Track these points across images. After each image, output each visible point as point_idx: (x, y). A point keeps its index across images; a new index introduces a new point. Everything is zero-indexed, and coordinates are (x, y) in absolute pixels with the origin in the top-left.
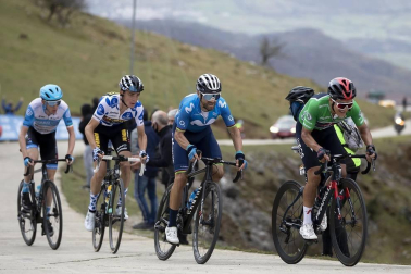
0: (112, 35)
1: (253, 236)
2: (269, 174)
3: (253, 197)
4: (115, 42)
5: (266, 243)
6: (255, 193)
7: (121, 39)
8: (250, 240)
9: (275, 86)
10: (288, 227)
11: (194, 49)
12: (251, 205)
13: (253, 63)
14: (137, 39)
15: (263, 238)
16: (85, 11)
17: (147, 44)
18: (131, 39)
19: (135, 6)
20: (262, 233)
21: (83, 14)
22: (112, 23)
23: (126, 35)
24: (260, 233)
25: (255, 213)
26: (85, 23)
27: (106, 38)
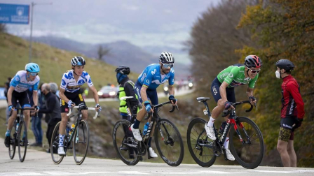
0: (20, 44)
1: (94, 150)
2: (102, 117)
3: (94, 129)
4: (21, 48)
5: (101, 153)
6: (95, 127)
7: (24, 46)
8: (92, 151)
9: (106, 71)
10: (201, 146)
11: (63, 51)
12: (93, 133)
13: (94, 59)
14: (33, 46)
15: (99, 150)
16: (5, 32)
17: (38, 49)
18: (30, 47)
19: (31, 29)
20: (99, 148)
21: (4, 33)
22: (20, 38)
23: (27, 44)
24: (97, 147)
25: (96, 137)
26: (5, 38)
27: (16, 46)
